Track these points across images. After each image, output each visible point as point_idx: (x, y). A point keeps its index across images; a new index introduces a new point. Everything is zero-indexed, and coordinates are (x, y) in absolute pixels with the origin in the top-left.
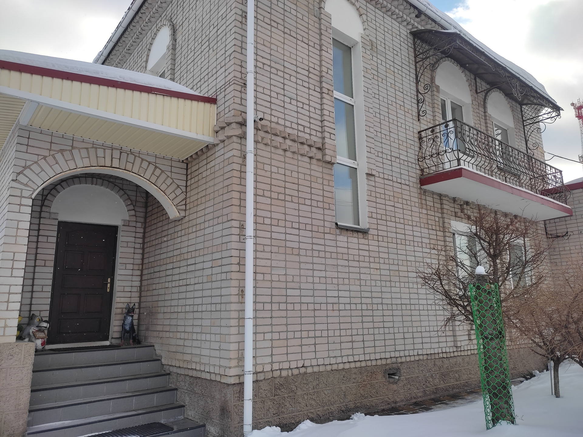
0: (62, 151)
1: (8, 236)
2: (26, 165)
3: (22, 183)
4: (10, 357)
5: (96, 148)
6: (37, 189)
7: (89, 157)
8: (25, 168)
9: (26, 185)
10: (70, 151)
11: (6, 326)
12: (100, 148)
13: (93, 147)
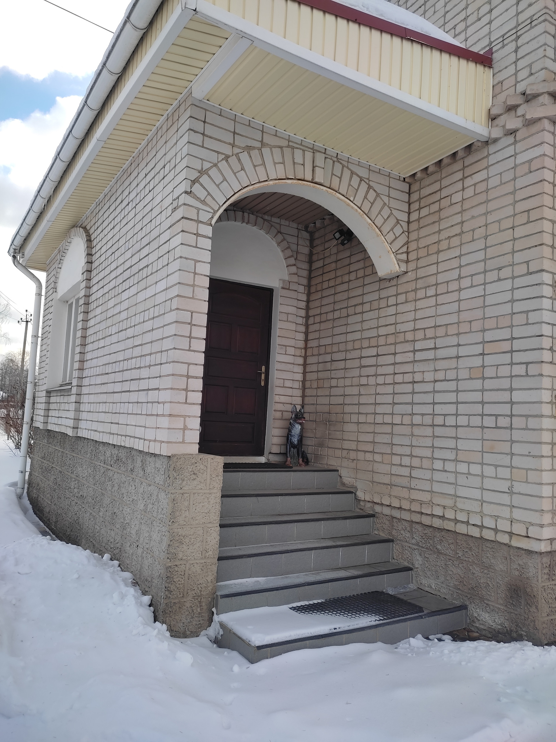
0: (249, 149)
1: (183, 284)
2: (202, 169)
3: (197, 199)
4: (194, 476)
5: (293, 148)
6: (218, 210)
7: (283, 163)
8: (202, 172)
9: (203, 202)
10: (260, 149)
11: (185, 428)
12: (297, 148)
13: (288, 146)
